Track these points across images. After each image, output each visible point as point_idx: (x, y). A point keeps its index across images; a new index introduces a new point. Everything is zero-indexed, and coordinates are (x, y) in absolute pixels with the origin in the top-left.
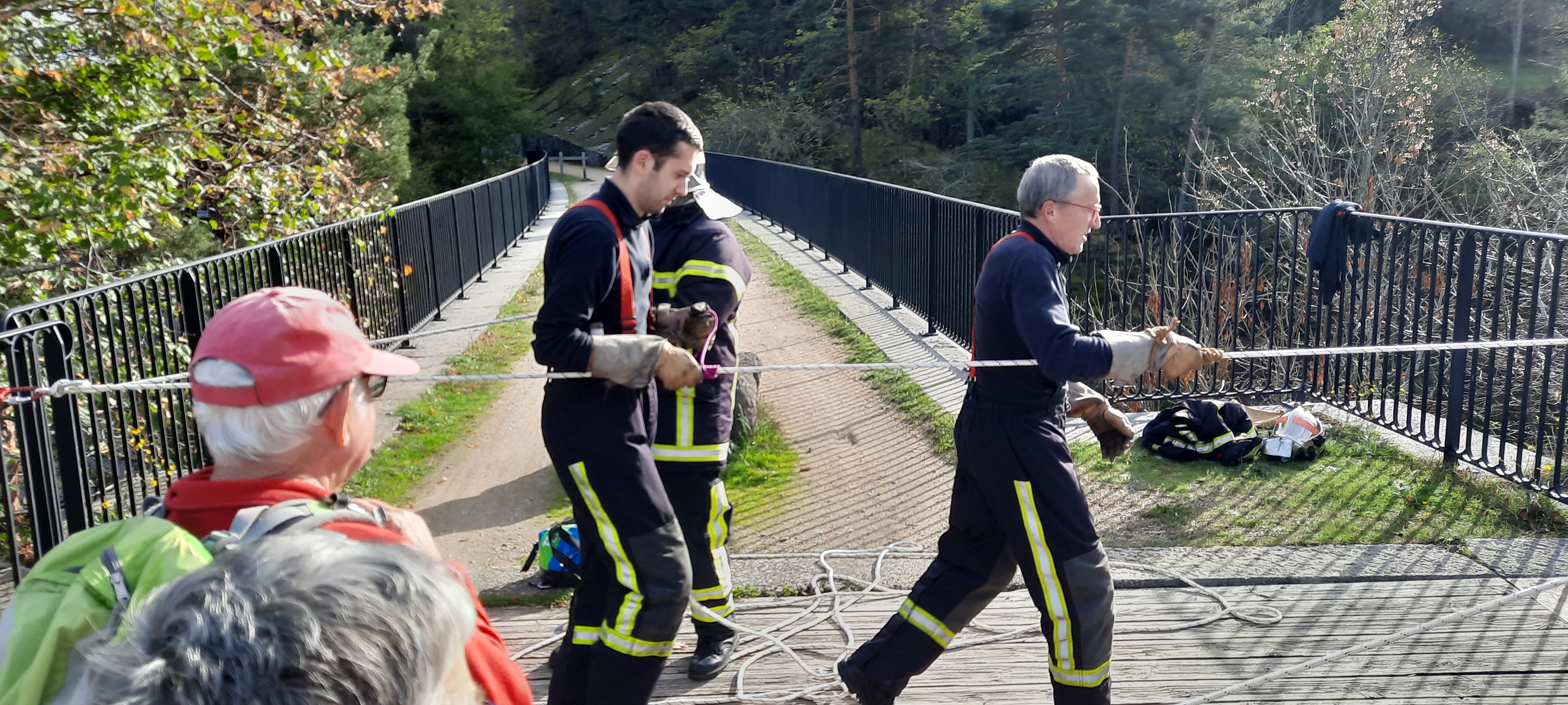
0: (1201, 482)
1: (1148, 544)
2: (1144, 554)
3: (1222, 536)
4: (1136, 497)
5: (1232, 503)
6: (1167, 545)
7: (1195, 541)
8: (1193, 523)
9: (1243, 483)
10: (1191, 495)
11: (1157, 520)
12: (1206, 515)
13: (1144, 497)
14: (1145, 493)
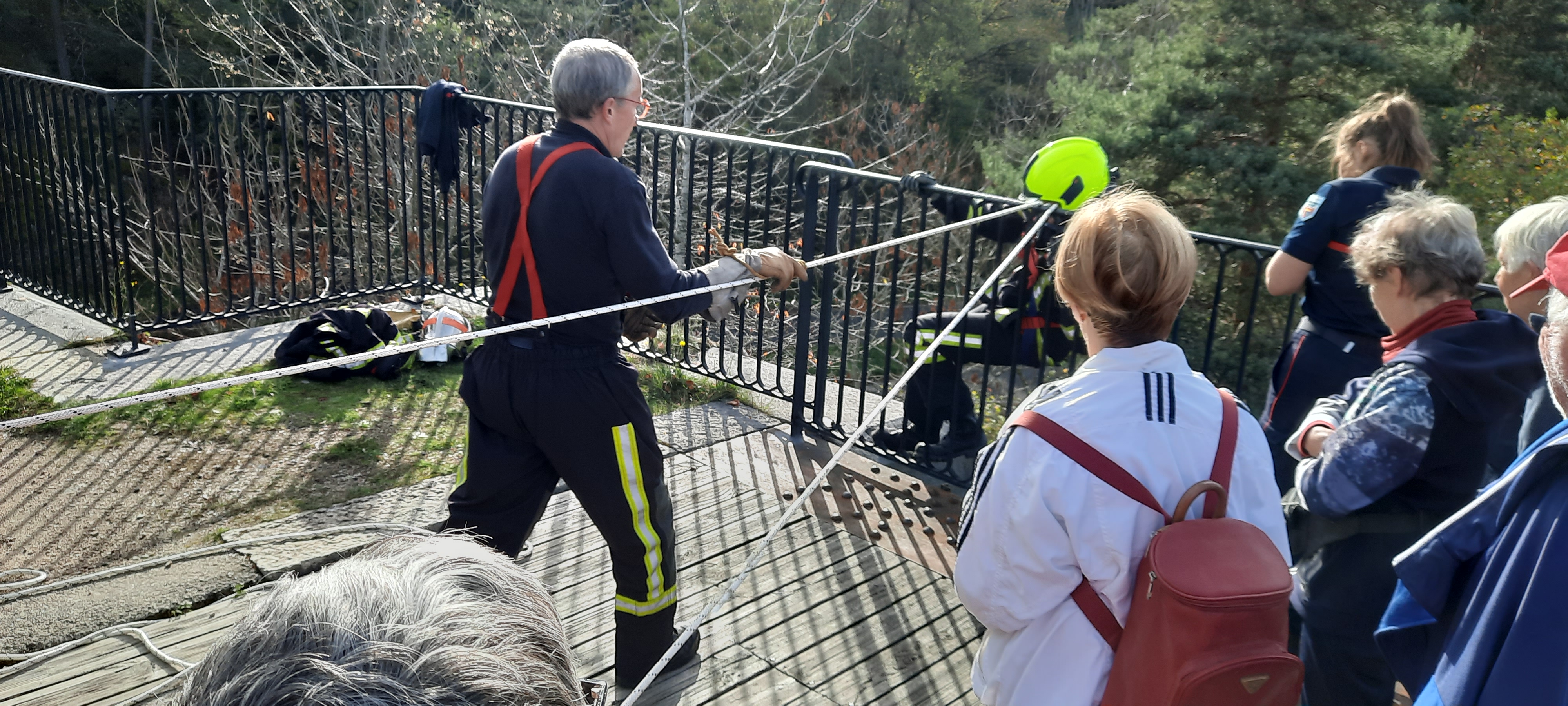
0: (368, 405)
1: (350, 495)
2: (353, 509)
3: (425, 467)
4: (302, 436)
5: (413, 423)
6: (374, 492)
7: (401, 479)
8: (386, 456)
9: (412, 398)
10: (365, 422)
11: (345, 461)
12: (395, 443)
13: (311, 435)
14: (310, 429)
